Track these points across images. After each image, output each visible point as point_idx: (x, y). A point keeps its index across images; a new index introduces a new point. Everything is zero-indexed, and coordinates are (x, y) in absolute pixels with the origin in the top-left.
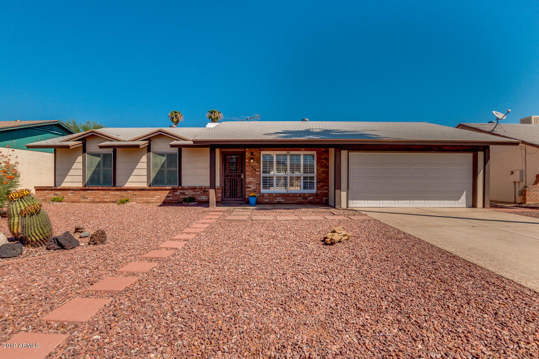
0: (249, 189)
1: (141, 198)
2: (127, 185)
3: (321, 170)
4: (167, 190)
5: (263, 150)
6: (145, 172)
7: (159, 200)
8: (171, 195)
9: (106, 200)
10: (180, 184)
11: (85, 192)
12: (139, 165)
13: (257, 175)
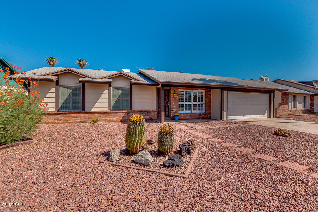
0: (173, 111)
1: (105, 119)
2: (94, 110)
3: (208, 100)
4: (123, 112)
5: (180, 89)
6: (107, 101)
7: (117, 120)
8: (126, 116)
9: (77, 121)
10: (131, 109)
11: (59, 116)
12: (103, 96)
13: (177, 103)
